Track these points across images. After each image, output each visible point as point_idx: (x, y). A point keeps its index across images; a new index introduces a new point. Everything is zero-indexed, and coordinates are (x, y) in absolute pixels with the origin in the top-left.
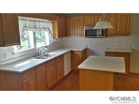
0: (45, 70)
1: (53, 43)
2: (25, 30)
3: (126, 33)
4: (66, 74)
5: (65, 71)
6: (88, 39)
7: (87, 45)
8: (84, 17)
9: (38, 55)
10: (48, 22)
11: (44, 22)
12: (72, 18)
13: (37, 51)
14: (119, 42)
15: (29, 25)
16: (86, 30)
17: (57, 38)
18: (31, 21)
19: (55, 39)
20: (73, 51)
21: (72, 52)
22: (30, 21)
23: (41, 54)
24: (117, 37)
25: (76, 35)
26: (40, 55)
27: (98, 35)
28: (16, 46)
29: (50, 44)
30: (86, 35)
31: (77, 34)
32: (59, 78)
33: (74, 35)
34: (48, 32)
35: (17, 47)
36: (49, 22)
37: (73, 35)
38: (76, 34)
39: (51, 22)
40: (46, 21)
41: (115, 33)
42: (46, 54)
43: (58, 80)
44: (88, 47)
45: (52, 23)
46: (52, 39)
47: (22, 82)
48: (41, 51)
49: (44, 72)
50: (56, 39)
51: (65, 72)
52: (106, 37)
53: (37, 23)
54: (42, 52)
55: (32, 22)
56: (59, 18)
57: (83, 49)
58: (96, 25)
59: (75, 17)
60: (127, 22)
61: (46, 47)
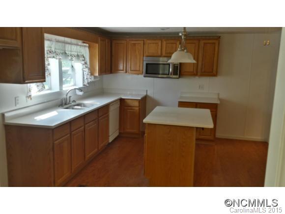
0: (83, 128)
1: (88, 83)
2: (50, 57)
3: (213, 72)
4: (111, 140)
5: (110, 133)
6: (149, 80)
7: (147, 91)
8: (144, 41)
9: (66, 104)
10: (82, 46)
11: (77, 45)
12: (123, 42)
13: (65, 96)
14: (200, 86)
15: (55, 49)
16: (147, 64)
17: (97, 74)
18: (58, 41)
19: (93, 76)
20: (124, 99)
21: (122, 100)
22: (57, 43)
23: (70, 101)
24: (197, 77)
25: (130, 72)
26: (69, 103)
27: (168, 73)
28: (35, 84)
29: (84, 85)
30: (147, 73)
31: (131, 70)
32: (101, 145)
33: (125, 71)
34: (83, 62)
35: (38, 86)
36: (85, 46)
37: (122, 72)
38: (129, 70)
39: (87, 45)
40: (79, 44)
41: (195, 72)
42: (78, 102)
43: (100, 148)
44: (149, 93)
45: (89, 47)
46: (89, 76)
47: (53, 143)
48: (70, 97)
49: (82, 131)
50: (95, 77)
51: (110, 135)
52: (180, 77)
53: (67, 45)
54: (72, 99)
55: (59, 44)
56: (101, 40)
57: (142, 96)
58: (173, 56)
59: (128, 40)
60: (214, 54)
61: (80, 89)
